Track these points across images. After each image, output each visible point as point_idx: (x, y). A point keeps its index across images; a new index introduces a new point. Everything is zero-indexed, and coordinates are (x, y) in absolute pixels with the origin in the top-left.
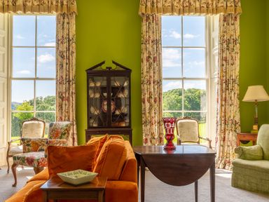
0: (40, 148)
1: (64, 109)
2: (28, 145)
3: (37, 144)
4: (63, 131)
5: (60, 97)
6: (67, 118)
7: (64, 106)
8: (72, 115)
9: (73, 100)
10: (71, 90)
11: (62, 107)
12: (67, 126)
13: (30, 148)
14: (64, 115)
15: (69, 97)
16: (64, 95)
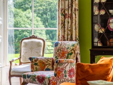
0: (46, 67)
1: (66, 26)
2: (36, 64)
3: (43, 63)
4: (69, 50)
5: (62, 14)
6: (69, 37)
7: (66, 24)
8: (75, 33)
9: (76, 18)
10: (74, 7)
11: (64, 25)
12: (73, 45)
13: (38, 67)
14: (66, 33)
15: (71, 14)
16: (66, 12)
